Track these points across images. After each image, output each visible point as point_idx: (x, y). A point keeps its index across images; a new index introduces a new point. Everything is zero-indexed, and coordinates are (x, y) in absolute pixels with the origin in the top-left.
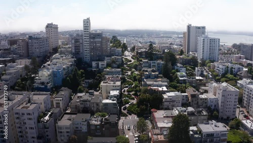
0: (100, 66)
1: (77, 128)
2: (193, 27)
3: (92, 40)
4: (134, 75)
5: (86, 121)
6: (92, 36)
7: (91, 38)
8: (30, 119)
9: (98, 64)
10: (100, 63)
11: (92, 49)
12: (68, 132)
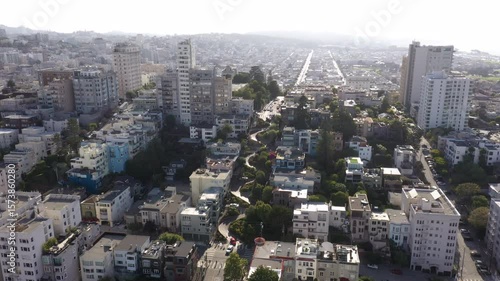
0: (204, 136)
1: (120, 262)
2: (424, 46)
3: (194, 84)
4: (261, 157)
5: (136, 251)
6: (194, 76)
7: (192, 79)
8: (25, 249)
9: (200, 133)
10: (204, 131)
11: (195, 100)
12: (100, 271)
